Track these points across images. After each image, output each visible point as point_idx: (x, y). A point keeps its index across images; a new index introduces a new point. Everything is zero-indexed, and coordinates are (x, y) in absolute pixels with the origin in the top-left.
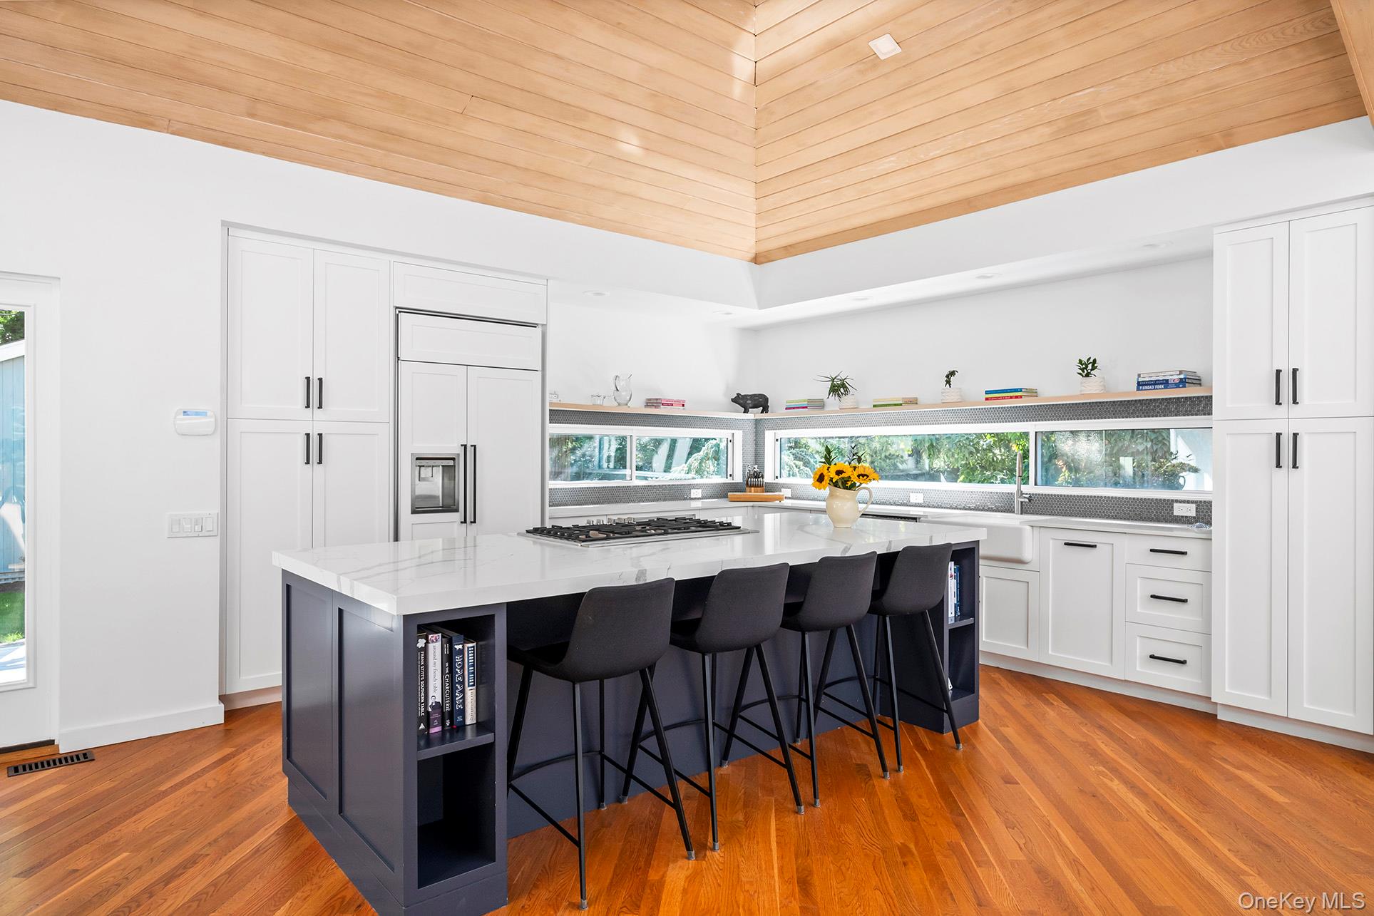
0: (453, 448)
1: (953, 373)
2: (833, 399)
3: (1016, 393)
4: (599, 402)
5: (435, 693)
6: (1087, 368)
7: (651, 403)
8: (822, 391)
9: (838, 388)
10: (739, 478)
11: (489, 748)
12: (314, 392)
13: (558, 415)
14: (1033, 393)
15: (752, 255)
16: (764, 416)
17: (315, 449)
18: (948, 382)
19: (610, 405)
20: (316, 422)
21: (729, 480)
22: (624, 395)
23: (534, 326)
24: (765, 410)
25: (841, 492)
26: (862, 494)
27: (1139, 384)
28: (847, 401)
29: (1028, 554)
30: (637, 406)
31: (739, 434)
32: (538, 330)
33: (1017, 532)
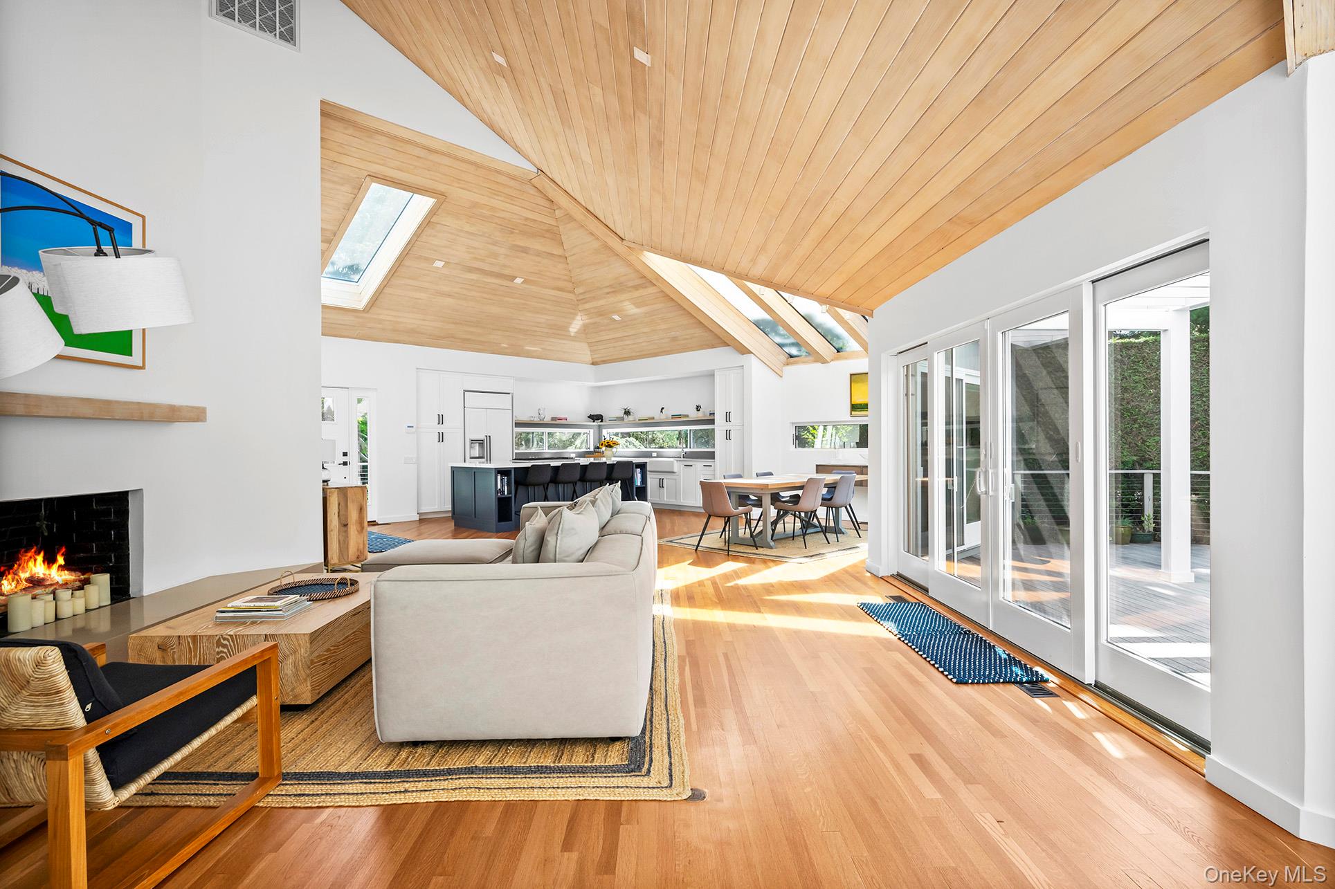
0: (482, 437)
1: (663, 408)
2: (625, 417)
3: (679, 416)
4: (532, 419)
5: (499, 487)
6: (698, 408)
7: (553, 419)
8: (621, 414)
9: (627, 413)
10: (592, 449)
11: (511, 497)
12: (441, 419)
13: (518, 424)
14: (687, 416)
15: (591, 362)
16: (601, 423)
17: (441, 437)
18: (661, 411)
19: (536, 420)
20: (441, 429)
21: (588, 450)
22: (542, 416)
23: (509, 394)
24: (602, 421)
25: (608, 448)
26: (614, 450)
27: (710, 414)
28: (631, 418)
29: (675, 470)
30: (547, 420)
31: (592, 431)
32: (510, 395)
33: (672, 462)
